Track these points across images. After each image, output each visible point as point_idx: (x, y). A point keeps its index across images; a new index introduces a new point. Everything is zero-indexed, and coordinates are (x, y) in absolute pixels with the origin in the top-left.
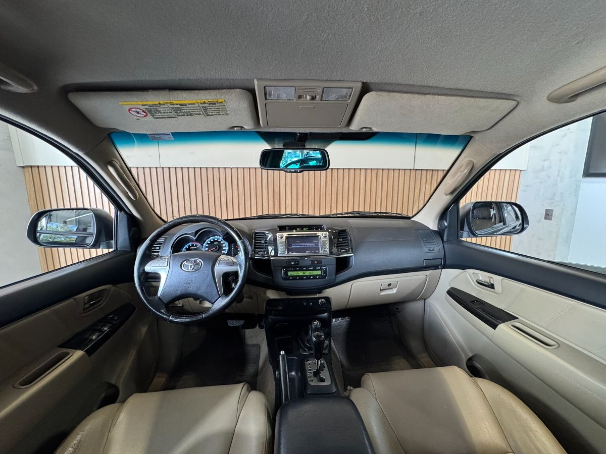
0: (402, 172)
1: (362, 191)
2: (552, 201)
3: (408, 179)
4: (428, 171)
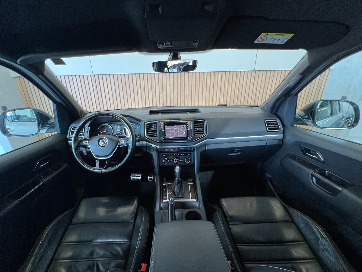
3: (250, 77)
4: (264, 72)
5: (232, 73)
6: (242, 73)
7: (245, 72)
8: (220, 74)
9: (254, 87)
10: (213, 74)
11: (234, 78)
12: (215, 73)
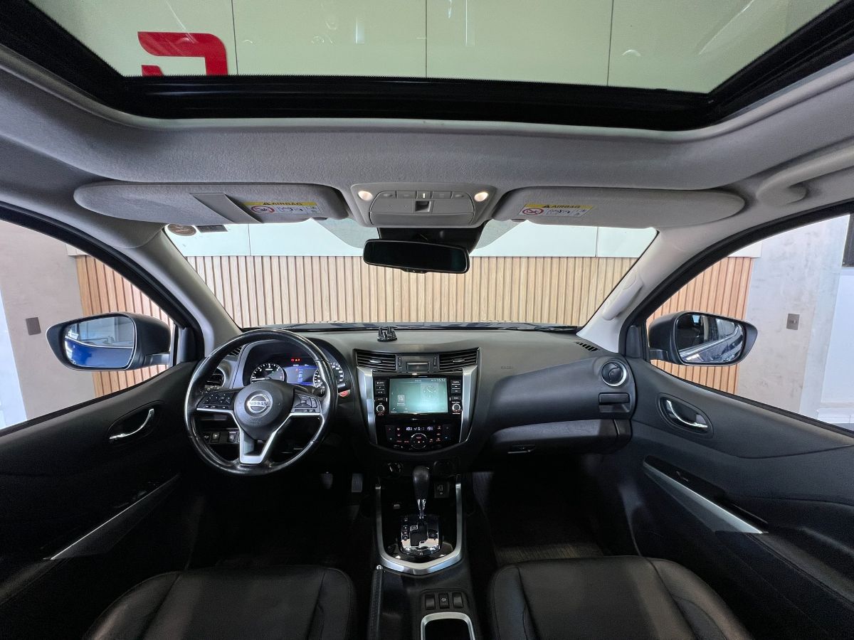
0: (579, 261)
2: (798, 302)
3: (588, 271)
4: (616, 260)
5: (549, 260)
6: (571, 261)
7: (577, 259)
8: (524, 261)
9: (598, 289)
10: (509, 261)
11: (555, 271)
12: (514, 259)
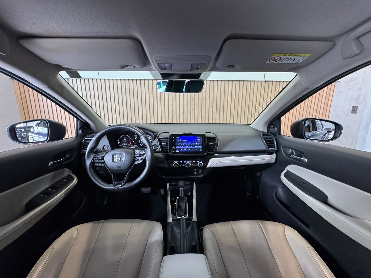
0: (256, 83)
1: (230, 96)
2: (357, 101)
3: (260, 88)
4: (273, 82)
5: (242, 82)
6: (253, 83)
8: (230, 83)
10: (223, 82)
